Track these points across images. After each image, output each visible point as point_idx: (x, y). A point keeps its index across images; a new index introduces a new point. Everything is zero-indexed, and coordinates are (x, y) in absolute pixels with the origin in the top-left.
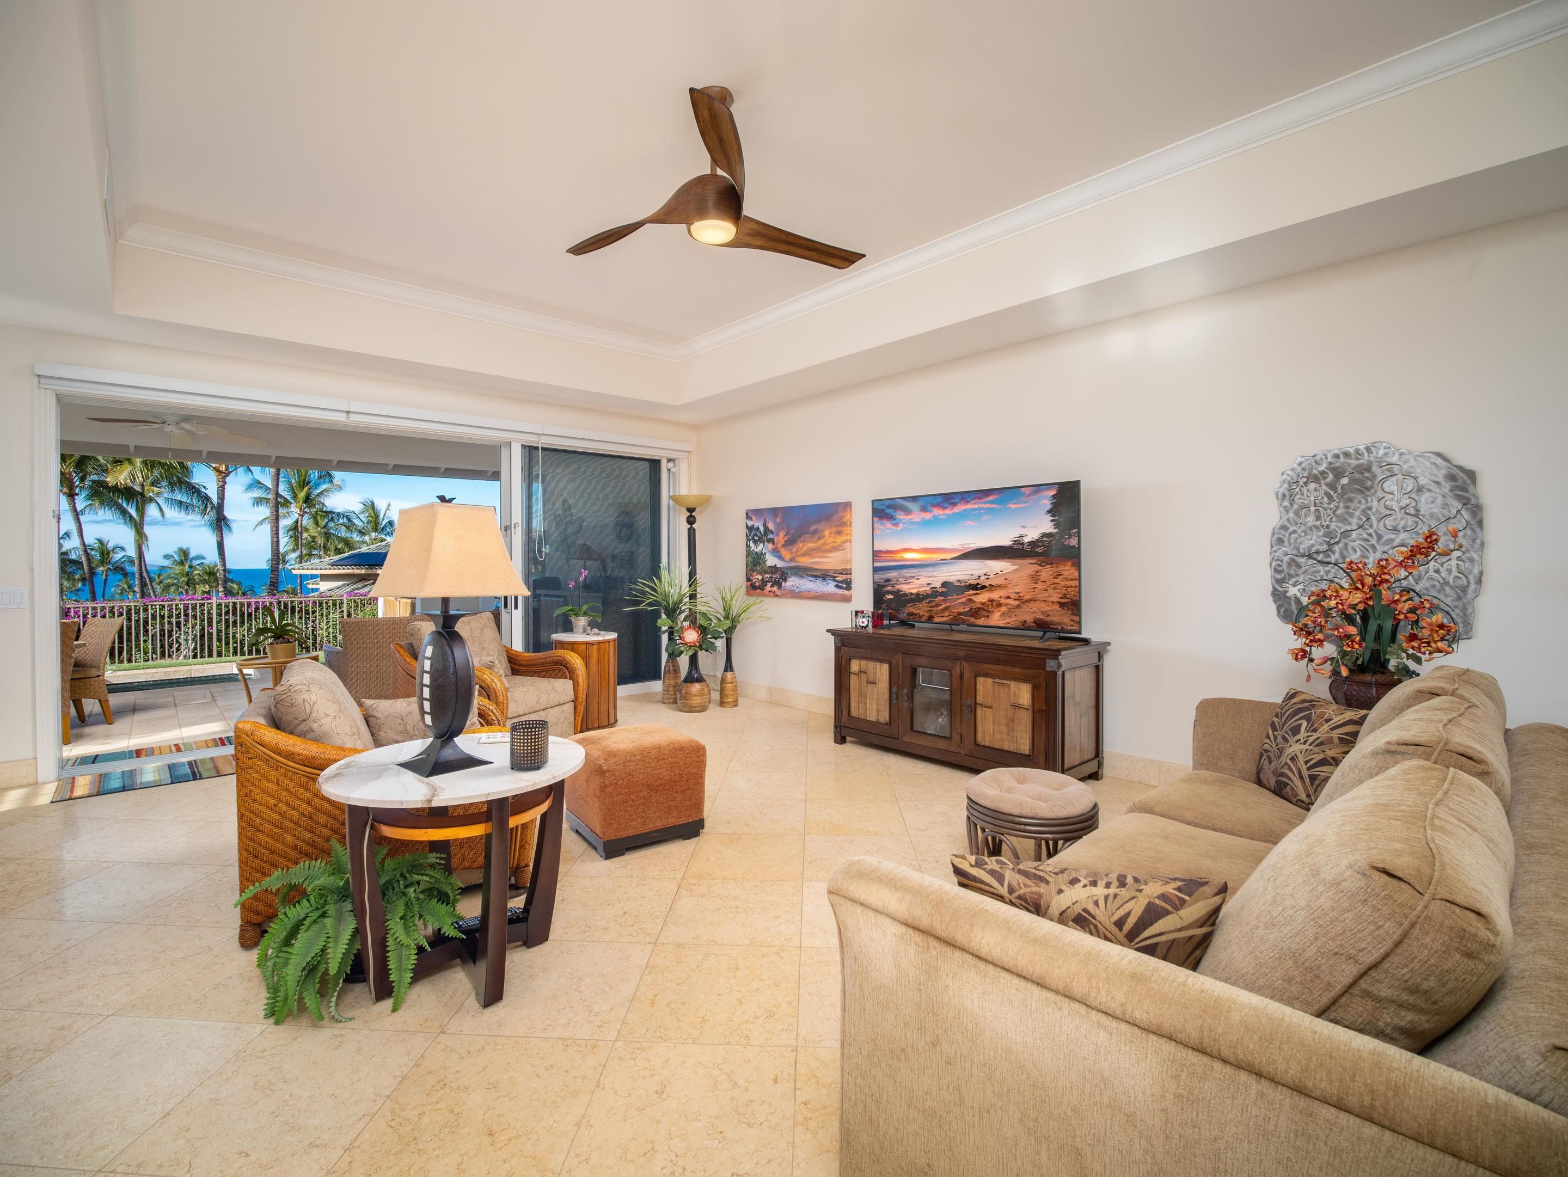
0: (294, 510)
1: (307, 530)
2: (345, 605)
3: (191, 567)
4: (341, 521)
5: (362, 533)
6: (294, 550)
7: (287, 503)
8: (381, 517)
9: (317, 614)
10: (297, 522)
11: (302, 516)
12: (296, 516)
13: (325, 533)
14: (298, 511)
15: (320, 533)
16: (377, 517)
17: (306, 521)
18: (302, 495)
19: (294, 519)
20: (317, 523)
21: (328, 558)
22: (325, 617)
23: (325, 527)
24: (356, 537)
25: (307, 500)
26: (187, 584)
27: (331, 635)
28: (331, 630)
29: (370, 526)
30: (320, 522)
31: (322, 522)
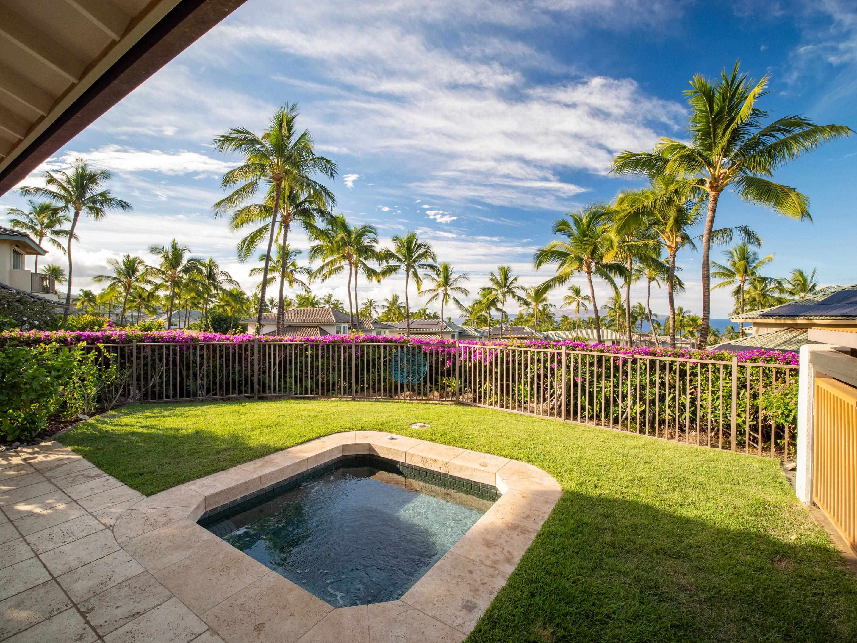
0: (737, 278)
1: (747, 292)
3: (683, 317)
4: (773, 286)
5: (792, 293)
7: (731, 274)
8: (809, 280)
10: (740, 286)
11: (744, 282)
12: (738, 283)
13: (763, 294)
14: (741, 279)
15: (759, 294)
16: (805, 281)
17: (747, 287)
18: (743, 268)
19: (738, 285)
20: (755, 288)
21: (763, 311)
23: (762, 290)
24: (787, 296)
25: (747, 270)
26: (681, 326)
29: (799, 288)
30: (758, 286)
31: (759, 286)
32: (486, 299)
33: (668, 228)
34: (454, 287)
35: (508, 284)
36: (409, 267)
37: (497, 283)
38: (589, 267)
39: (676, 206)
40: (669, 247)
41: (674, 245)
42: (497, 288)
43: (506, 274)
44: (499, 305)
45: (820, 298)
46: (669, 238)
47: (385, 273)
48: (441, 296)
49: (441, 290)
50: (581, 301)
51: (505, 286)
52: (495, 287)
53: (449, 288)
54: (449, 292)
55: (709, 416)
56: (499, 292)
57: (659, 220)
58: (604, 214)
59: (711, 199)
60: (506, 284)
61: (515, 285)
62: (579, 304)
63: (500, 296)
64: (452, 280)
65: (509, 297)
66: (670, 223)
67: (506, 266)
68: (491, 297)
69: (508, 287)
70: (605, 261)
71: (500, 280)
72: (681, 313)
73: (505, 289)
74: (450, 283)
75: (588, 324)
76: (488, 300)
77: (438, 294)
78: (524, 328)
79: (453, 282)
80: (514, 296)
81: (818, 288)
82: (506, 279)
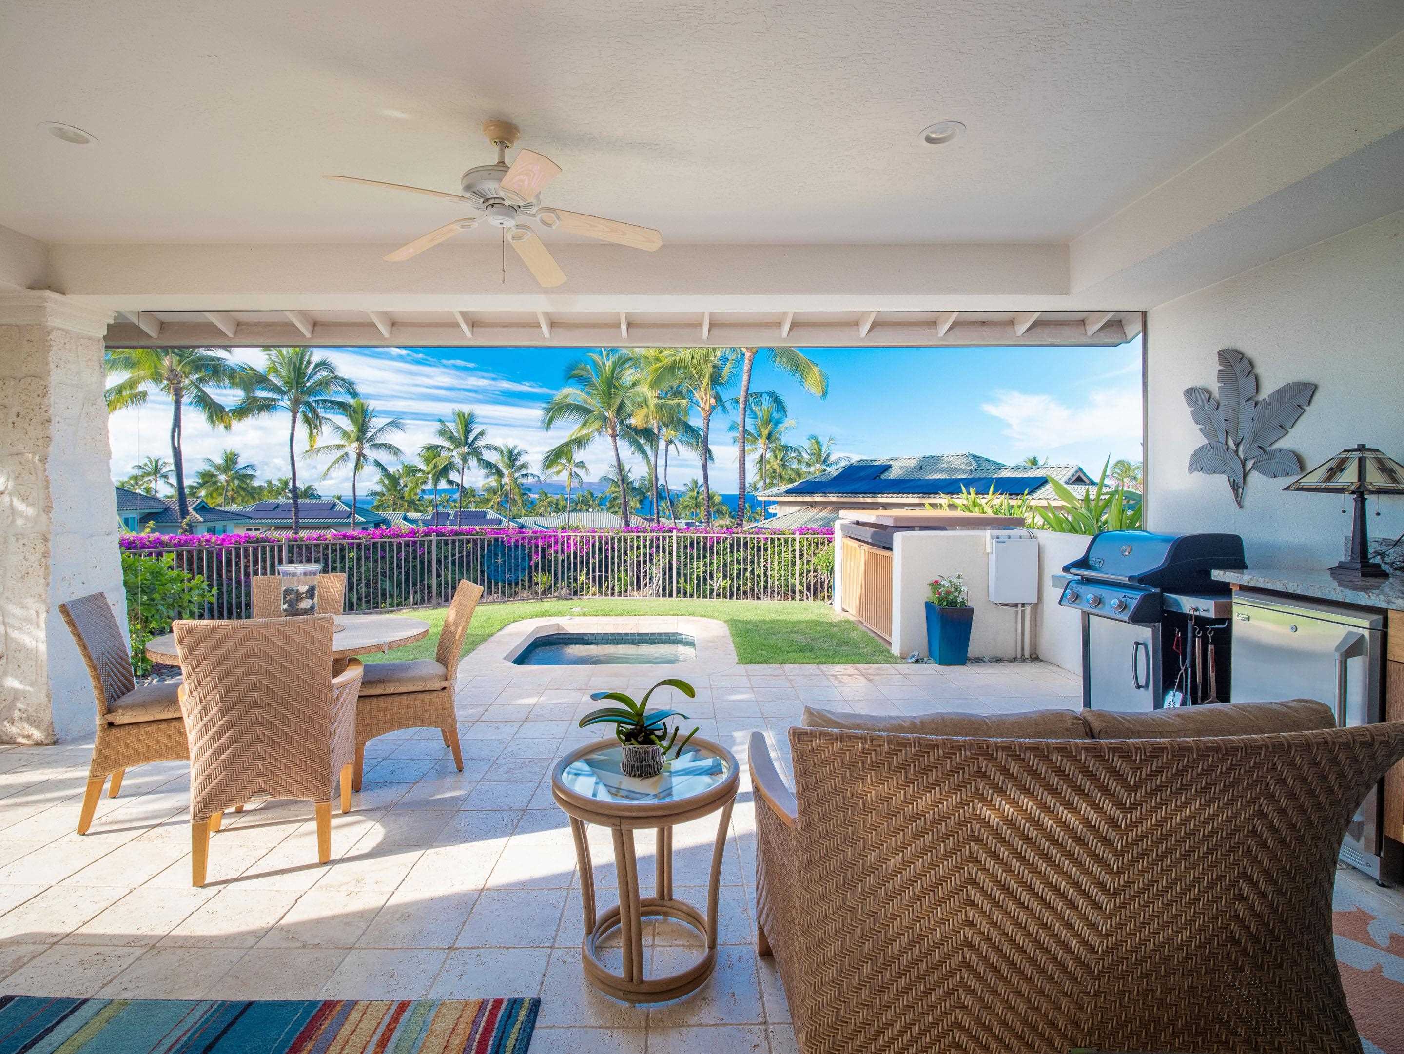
0: (761, 443)
1: (769, 462)
2: (797, 543)
3: (698, 493)
4: (792, 455)
5: (808, 465)
6: (760, 480)
7: (755, 440)
8: (824, 449)
9: (769, 552)
10: (762, 455)
11: (766, 451)
12: (761, 451)
13: (782, 465)
14: (763, 446)
15: (778, 465)
16: (821, 450)
17: (769, 455)
18: (765, 433)
19: (761, 453)
21: (784, 486)
22: (776, 557)
23: (782, 460)
24: (804, 469)
25: (769, 437)
27: (783, 578)
28: (783, 573)
29: (814, 458)
30: (778, 455)
31: (780, 455)
32: (431, 465)
33: (703, 388)
34: (378, 441)
35: (470, 441)
36: (296, 402)
37: (451, 438)
38: (614, 430)
39: (712, 362)
40: (703, 409)
41: (707, 408)
42: (452, 447)
43: (467, 422)
44: (454, 476)
45: (834, 471)
46: (702, 399)
47: (241, 412)
48: (353, 456)
49: (352, 448)
50: (575, 470)
51: (466, 443)
52: (447, 444)
53: (366, 445)
54: (367, 451)
55: (776, 582)
56: (455, 453)
57: (693, 376)
58: (631, 359)
59: (747, 361)
60: (467, 438)
61: (480, 443)
62: (571, 474)
63: (457, 460)
64: (373, 430)
65: (473, 462)
66: (706, 381)
67: (466, 409)
68: (441, 463)
69: (470, 445)
70: (633, 421)
71: (456, 434)
72: (696, 487)
73: (465, 449)
74: (369, 435)
75: (577, 504)
76: (435, 467)
77: (346, 454)
78: (485, 514)
79: (376, 433)
80: (480, 460)
81: (832, 458)
82: (467, 432)
